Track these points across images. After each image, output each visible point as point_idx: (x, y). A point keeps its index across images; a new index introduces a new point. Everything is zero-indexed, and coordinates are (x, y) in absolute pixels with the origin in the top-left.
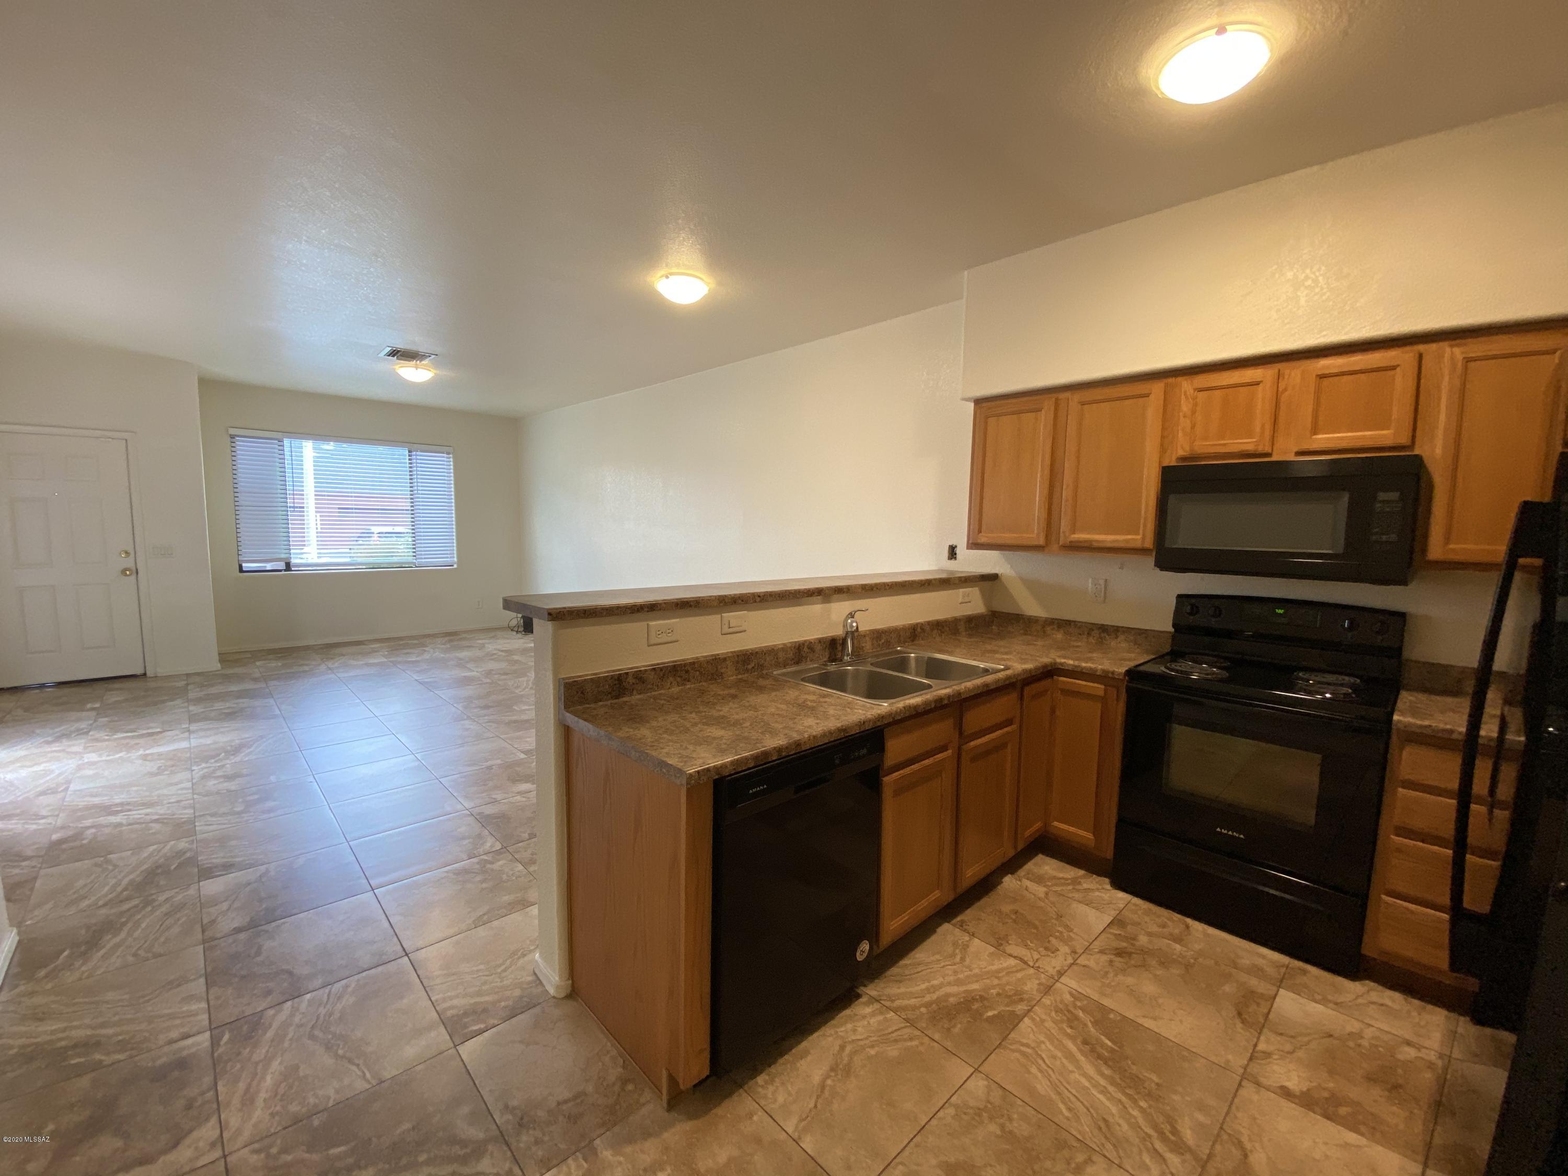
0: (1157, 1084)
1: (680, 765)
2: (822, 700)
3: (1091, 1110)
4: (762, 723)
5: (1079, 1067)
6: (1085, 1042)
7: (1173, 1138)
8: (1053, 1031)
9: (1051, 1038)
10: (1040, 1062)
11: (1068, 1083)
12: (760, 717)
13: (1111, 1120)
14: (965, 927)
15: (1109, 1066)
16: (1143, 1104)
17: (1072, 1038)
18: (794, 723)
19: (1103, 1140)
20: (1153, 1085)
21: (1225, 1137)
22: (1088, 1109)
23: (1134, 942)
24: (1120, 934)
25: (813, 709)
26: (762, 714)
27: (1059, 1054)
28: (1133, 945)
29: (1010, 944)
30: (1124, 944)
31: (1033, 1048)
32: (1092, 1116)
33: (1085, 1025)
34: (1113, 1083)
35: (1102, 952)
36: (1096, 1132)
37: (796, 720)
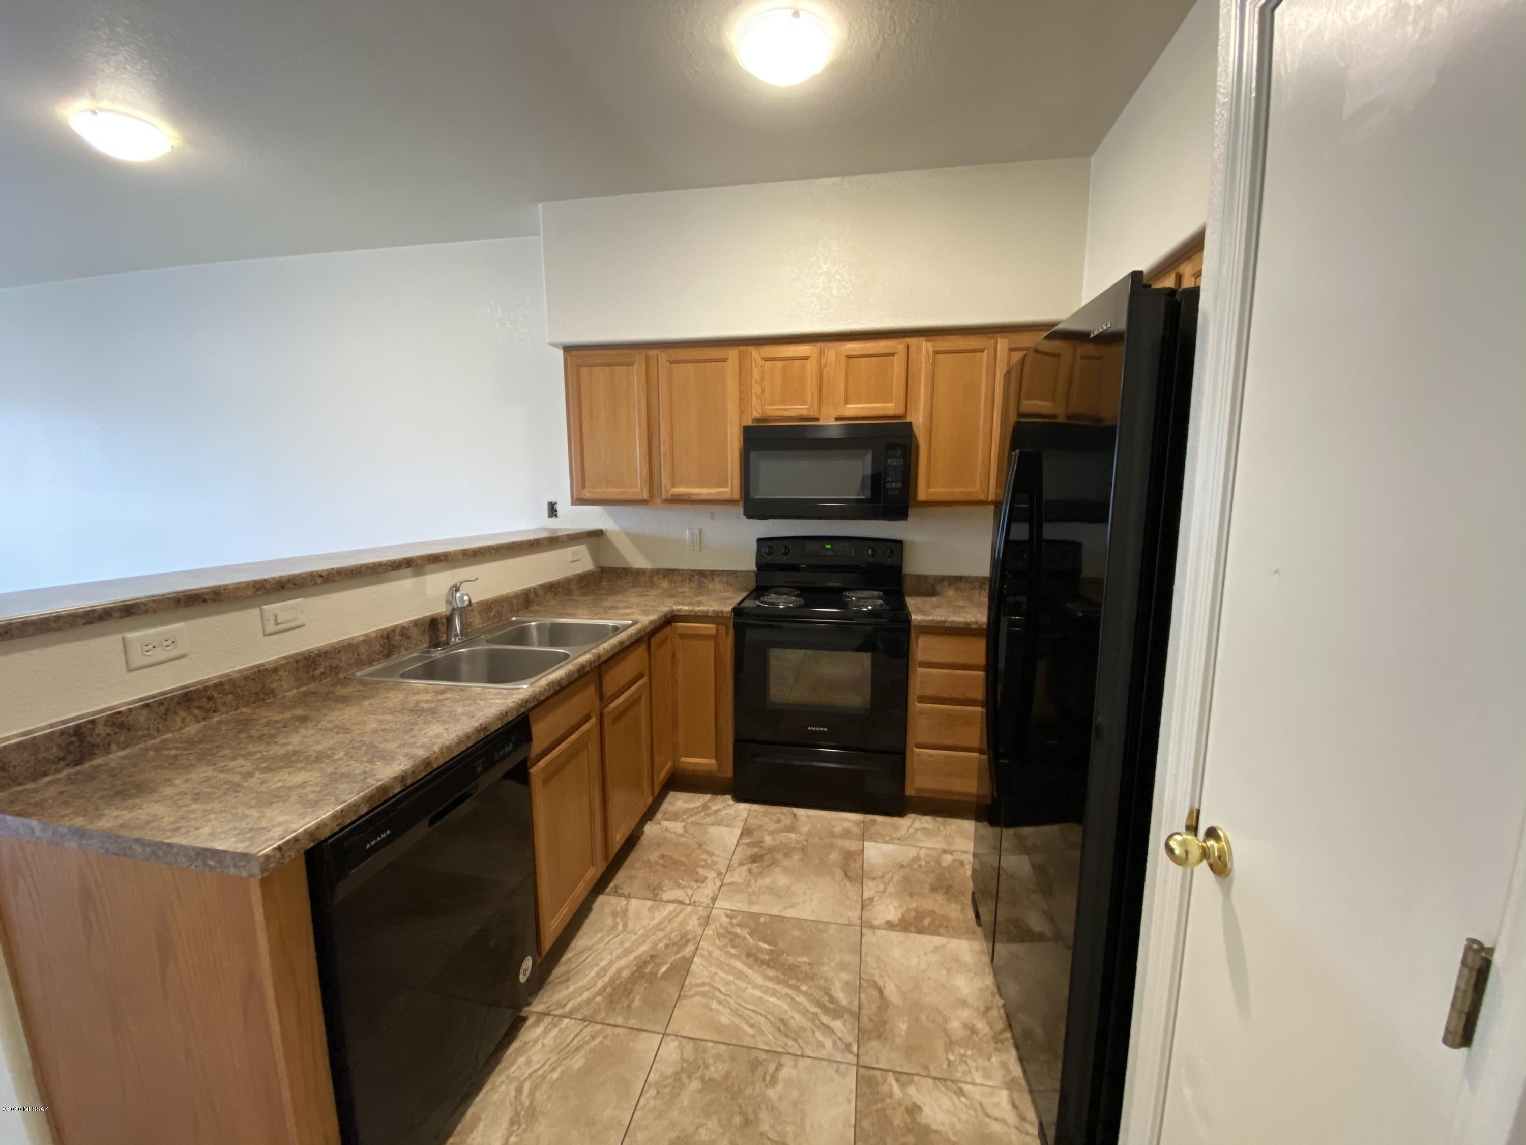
0: (810, 964)
1: (241, 848)
2: (441, 697)
3: (769, 1016)
4: (364, 748)
5: (750, 982)
6: (748, 955)
7: (832, 1006)
8: (722, 959)
9: (721, 965)
10: (717, 994)
11: (745, 1001)
12: (358, 739)
13: (786, 1017)
14: (620, 891)
15: (772, 968)
16: (804, 988)
17: (736, 957)
18: (413, 736)
19: (785, 1039)
20: (807, 967)
21: (864, 984)
22: (766, 1017)
23: (762, 844)
24: (750, 842)
25: (433, 712)
26: (359, 735)
27: (731, 978)
28: (762, 847)
29: (664, 891)
30: (756, 850)
31: (709, 984)
32: (771, 1022)
33: (745, 939)
34: (778, 981)
35: (741, 864)
36: (777, 1034)
37: (415, 732)
